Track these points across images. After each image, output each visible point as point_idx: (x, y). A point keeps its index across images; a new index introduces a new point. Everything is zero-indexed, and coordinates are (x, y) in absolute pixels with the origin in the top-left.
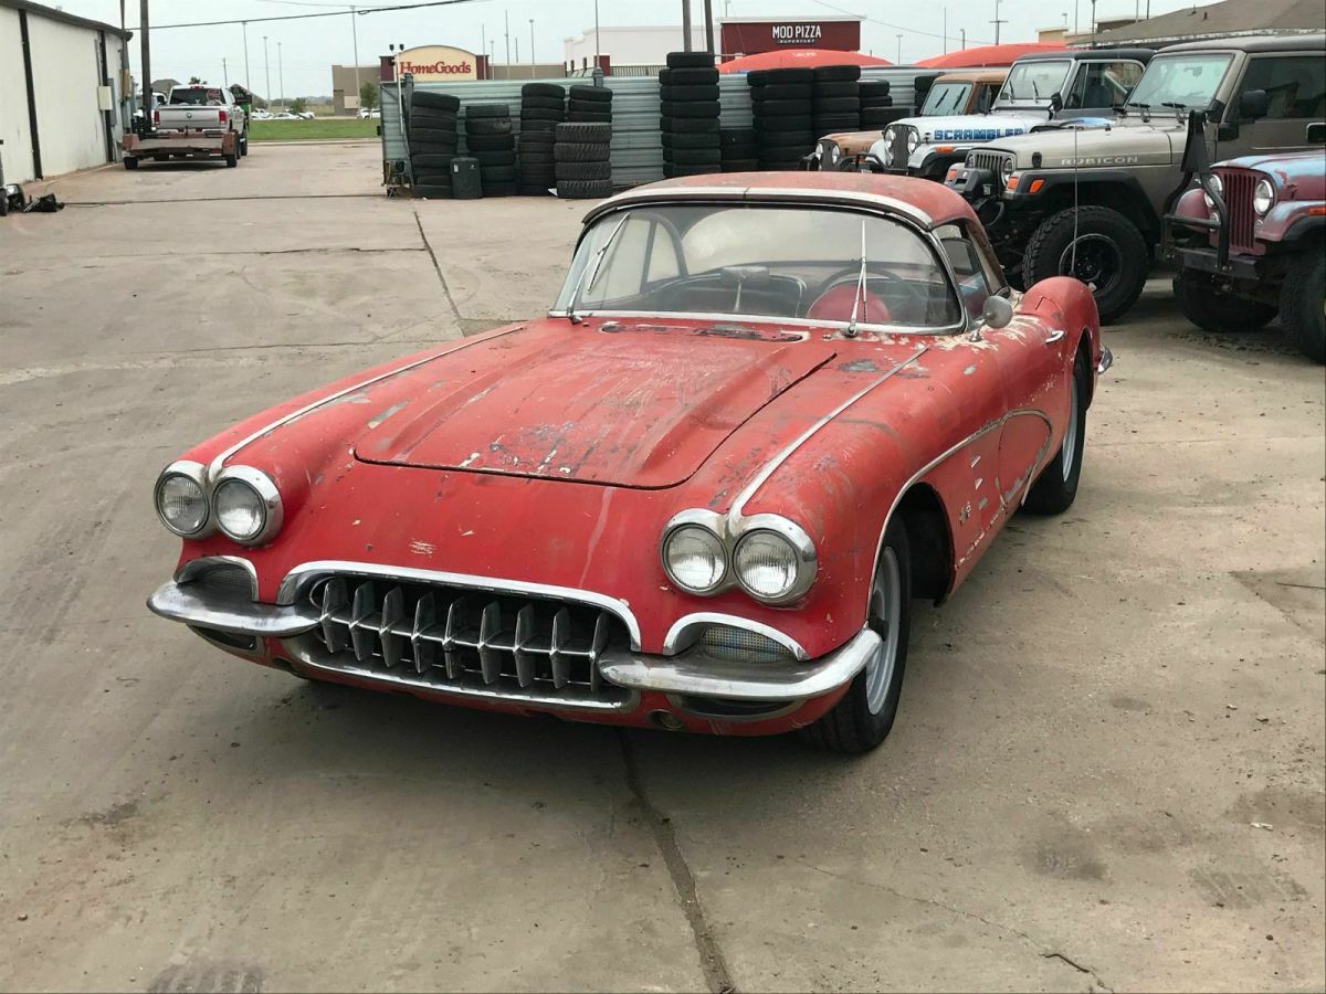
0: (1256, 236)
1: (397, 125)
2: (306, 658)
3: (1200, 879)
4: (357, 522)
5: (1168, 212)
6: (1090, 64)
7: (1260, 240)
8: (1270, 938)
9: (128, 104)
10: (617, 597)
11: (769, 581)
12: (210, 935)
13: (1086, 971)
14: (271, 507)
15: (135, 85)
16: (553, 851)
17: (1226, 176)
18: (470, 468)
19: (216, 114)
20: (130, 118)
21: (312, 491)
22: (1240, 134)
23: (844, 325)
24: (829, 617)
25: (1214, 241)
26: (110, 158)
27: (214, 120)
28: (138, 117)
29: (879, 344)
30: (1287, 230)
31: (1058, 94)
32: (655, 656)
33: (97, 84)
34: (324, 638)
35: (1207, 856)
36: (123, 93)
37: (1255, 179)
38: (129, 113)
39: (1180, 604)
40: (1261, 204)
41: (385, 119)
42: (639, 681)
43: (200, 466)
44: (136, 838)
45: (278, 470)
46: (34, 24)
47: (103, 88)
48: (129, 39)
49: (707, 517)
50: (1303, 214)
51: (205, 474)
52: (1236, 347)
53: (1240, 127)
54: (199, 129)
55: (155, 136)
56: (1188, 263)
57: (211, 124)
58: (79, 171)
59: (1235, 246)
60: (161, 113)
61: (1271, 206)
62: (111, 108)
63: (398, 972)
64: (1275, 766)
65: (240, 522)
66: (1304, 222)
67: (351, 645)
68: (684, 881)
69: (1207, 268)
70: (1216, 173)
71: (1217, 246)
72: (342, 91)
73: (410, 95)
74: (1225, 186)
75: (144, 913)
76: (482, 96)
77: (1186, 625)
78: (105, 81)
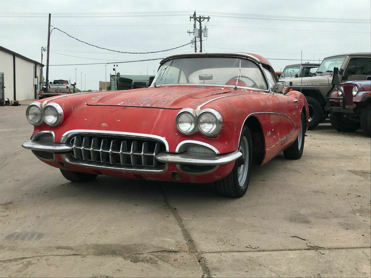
0: (353, 102)
1: (115, 87)
2: (67, 160)
3: (340, 224)
4: (86, 119)
5: (328, 96)
6: (306, 67)
7: (355, 103)
8: (363, 235)
9: (42, 84)
10: (162, 136)
11: (208, 128)
12: (29, 227)
13: (305, 240)
14: (60, 115)
15: (44, 79)
16: (139, 213)
17: (344, 86)
18: (121, 105)
19: (66, 87)
20: (42, 87)
21: (73, 112)
22: (348, 78)
23: (234, 86)
24: (226, 143)
25: (341, 105)
26: (35, 98)
27: (65, 88)
28: (44, 87)
29: (244, 91)
30: (362, 99)
31: (297, 74)
32: (173, 153)
33: (33, 78)
34: (74, 156)
35: (343, 220)
36: (40, 81)
37: (352, 86)
38: (42, 86)
39: (333, 175)
40: (354, 93)
41: (112, 85)
42: (168, 159)
43: (40, 103)
44: (11, 208)
45: (63, 104)
46: (17, 59)
47: (35, 79)
48: (43, 67)
49: (190, 110)
50: (367, 95)
51: (41, 105)
52: (348, 134)
53: (348, 76)
54: (61, 91)
55: (48, 92)
56: (334, 110)
57: (65, 90)
58: (26, 100)
59: (347, 106)
60: (50, 86)
61: (357, 93)
62: (37, 84)
63: (86, 235)
64: (363, 204)
65: (51, 119)
66: (367, 97)
67: (82, 157)
68: (179, 220)
69: (339, 111)
70: (341, 86)
71: (342, 106)
72: (102, 88)
73: (119, 78)
74: (344, 89)
75: (10, 222)
76: (139, 79)
77: (335, 179)
78: (36, 77)
